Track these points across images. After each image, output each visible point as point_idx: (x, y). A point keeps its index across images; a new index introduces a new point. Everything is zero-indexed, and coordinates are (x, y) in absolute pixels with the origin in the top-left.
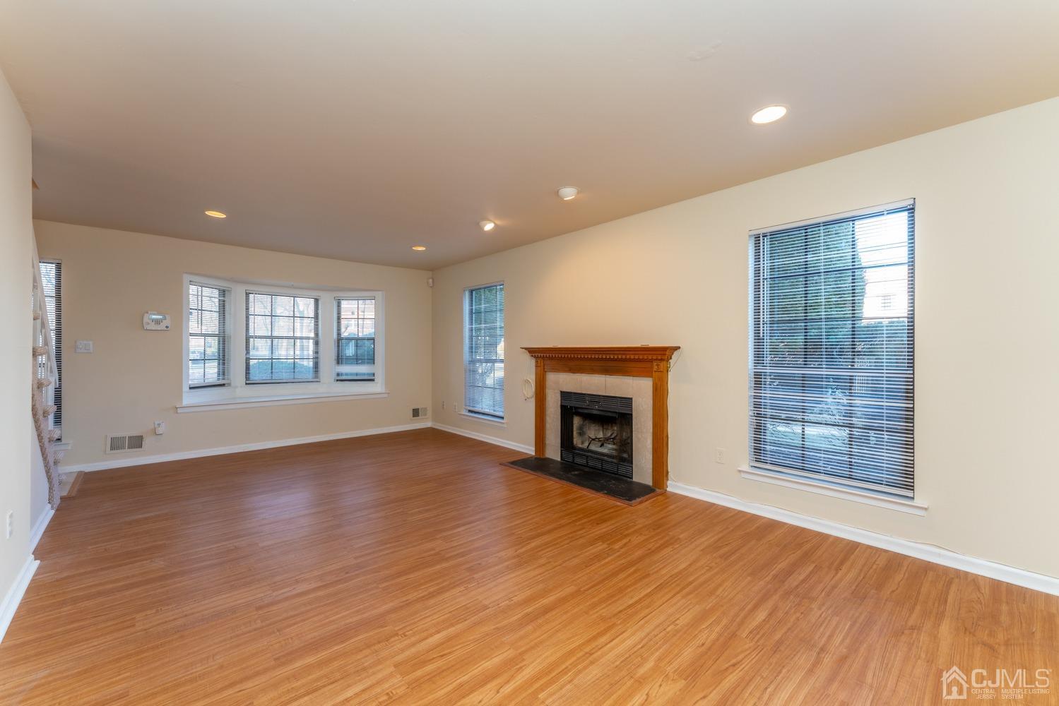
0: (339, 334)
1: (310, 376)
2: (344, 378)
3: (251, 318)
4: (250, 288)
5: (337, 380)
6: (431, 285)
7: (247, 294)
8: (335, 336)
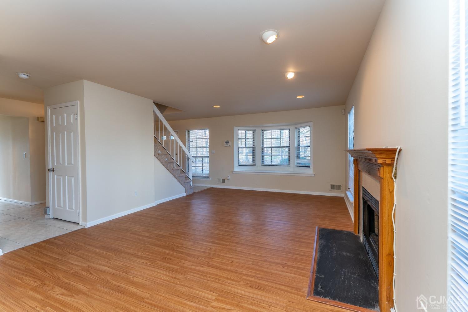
0: (298, 145)
1: (287, 163)
2: (300, 165)
3: (265, 140)
4: (263, 128)
5: (298, 166)
6: (344, 113)
7: (263, 131)
8: (296, 145)
